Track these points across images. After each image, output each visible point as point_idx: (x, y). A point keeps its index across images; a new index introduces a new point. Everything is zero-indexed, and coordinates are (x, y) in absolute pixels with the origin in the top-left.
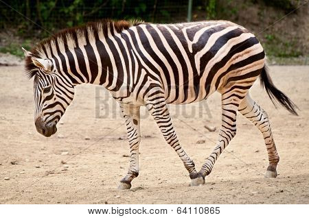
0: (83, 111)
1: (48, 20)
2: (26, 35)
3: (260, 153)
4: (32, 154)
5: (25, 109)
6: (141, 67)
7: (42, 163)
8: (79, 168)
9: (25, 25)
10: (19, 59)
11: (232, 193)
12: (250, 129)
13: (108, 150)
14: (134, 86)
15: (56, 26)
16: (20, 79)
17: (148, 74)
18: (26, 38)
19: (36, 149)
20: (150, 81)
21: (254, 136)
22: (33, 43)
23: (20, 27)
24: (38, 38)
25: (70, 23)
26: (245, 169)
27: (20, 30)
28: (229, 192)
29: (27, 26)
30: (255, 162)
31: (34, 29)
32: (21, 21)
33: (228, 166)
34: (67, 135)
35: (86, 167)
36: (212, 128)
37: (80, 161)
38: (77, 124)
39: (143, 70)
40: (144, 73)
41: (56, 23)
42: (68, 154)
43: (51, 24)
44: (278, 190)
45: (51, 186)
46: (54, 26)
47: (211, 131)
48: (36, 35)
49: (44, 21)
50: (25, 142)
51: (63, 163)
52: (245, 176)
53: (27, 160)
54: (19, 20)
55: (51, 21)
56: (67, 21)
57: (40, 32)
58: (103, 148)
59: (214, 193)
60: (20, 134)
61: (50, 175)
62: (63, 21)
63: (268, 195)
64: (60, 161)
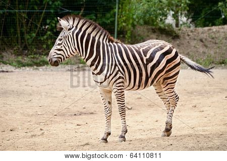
0: (53, 98)
1: (31, 45)
2: (18, 54)
3: (158, 122)
4: (23, 125)
5: (18, 98)
6: (116, 65)
7: (28, 130)
8: (51, 133)
9: (18, 47)
10: (15, 68)
11: (142, 146)
12: (152, 108)
13: (68, 121)
14: (110, 75)
15: (36, 48)
16: (15, 80)
17: (119, 70)
18: (18, 55)
19: (25, 122)
20: (119, 75)
21: (155, 112)
22: (23, 58)
23: (15, 49)
24: (25, 55)
25: (45, 46)
26: (150, 131)
27: (15, 50)
28: (140, 146)
29: (19, 48)
30: (155, 127)
31: (23, 50)
32: (15, 45)
33: (139, 130)
34: (43, 113)
35: (55, 132)
36: (130, 107)
37: (52, 128)
38: (50, 106)
39: (117, 67)
40: (117, 69)
41: (36, 46)
42: (44, 124)
43: (33, 47)
44: (169, 144)
45: (34, 144)
46: (35, 48)
47: (129, 109)
48: (24, 53)
49: (29, 45)
50: (19, 117)
51: (41, 130)
52: (149, 136)
53: (20, 128)
54: (14, 44)
55: (33, 45)
56: (42, 45)
57: (26, 51)
58: (65, 121)
59: (131, 146)
60: (15, 113)
61: (34, 137)
62: (40, 45)
63: (164, 147)
64: (39, 129)
